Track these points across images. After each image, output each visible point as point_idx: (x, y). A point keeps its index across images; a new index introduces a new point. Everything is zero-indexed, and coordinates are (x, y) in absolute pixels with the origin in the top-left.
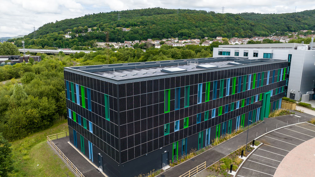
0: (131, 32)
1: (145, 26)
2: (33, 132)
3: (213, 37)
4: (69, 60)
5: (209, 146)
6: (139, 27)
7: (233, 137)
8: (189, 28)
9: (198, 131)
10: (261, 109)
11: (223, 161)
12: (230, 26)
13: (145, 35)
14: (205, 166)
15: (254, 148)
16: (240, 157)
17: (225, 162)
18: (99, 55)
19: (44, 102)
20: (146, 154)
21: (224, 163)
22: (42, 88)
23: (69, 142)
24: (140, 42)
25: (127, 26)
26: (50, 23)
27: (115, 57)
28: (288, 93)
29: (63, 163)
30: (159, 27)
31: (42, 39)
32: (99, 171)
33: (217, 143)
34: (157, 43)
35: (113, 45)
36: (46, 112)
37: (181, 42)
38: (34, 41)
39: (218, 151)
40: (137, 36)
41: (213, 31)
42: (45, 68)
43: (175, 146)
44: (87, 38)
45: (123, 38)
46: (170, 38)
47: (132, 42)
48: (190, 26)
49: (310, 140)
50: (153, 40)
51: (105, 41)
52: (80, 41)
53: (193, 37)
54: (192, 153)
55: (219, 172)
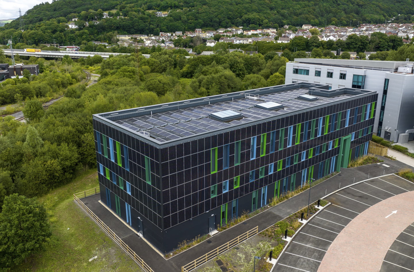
0: (169, 18)
1: (192, 7)
2: (53, 187)
3: (298, 25)
4: (80, 70)
5: (266, 206)
6: (182, 9)
7: (296, 195)
8: (259, 11)
9: (252, 190)
10: (337, 158)
11: (279, 226)
12: (324, 6)
13: (191, 23)
14: (257, 231)
15: (319, 210)
16: (300, 220)
17: (280, 226)
18: (124, 67)
19: (65, 149)
20: (191, 219)
21: (279, 228)
22: (60, 131)
23: (100, 201)
24: (183, 34)
25: (164, 8)
26: (43, 4)
27: (147, 67)
28: (382, 131)
29: (98, 227)
30: (213, 9)
31: (33, 31)
32: (139, 236)
33: (276, 203)
34: (210, 36)
35: (143, 40)
36: (68, 163)
37: (247, 33)
38: (21, 35)
39: (275, 213)
40: (179, 25)
41: (297, 15)
42: (49, 87)
43: (224, 208)
44: (102, 29)
45: (158, 28)
46: (230, 27)
47: (172, 35)
48: (262, 7)
49: (389, 198)
50: (204, 31)
51: (129, 33)
52: (92, 33)
53: (266, 25)
54: (245, 216)
55: (272, 237)
